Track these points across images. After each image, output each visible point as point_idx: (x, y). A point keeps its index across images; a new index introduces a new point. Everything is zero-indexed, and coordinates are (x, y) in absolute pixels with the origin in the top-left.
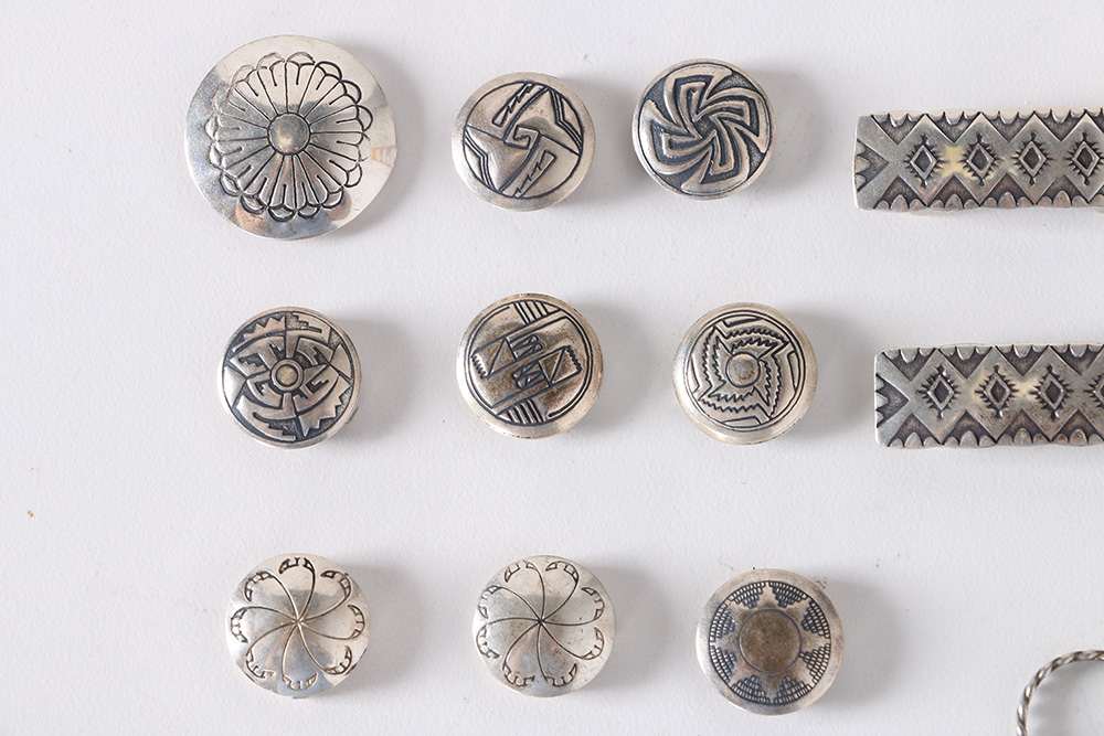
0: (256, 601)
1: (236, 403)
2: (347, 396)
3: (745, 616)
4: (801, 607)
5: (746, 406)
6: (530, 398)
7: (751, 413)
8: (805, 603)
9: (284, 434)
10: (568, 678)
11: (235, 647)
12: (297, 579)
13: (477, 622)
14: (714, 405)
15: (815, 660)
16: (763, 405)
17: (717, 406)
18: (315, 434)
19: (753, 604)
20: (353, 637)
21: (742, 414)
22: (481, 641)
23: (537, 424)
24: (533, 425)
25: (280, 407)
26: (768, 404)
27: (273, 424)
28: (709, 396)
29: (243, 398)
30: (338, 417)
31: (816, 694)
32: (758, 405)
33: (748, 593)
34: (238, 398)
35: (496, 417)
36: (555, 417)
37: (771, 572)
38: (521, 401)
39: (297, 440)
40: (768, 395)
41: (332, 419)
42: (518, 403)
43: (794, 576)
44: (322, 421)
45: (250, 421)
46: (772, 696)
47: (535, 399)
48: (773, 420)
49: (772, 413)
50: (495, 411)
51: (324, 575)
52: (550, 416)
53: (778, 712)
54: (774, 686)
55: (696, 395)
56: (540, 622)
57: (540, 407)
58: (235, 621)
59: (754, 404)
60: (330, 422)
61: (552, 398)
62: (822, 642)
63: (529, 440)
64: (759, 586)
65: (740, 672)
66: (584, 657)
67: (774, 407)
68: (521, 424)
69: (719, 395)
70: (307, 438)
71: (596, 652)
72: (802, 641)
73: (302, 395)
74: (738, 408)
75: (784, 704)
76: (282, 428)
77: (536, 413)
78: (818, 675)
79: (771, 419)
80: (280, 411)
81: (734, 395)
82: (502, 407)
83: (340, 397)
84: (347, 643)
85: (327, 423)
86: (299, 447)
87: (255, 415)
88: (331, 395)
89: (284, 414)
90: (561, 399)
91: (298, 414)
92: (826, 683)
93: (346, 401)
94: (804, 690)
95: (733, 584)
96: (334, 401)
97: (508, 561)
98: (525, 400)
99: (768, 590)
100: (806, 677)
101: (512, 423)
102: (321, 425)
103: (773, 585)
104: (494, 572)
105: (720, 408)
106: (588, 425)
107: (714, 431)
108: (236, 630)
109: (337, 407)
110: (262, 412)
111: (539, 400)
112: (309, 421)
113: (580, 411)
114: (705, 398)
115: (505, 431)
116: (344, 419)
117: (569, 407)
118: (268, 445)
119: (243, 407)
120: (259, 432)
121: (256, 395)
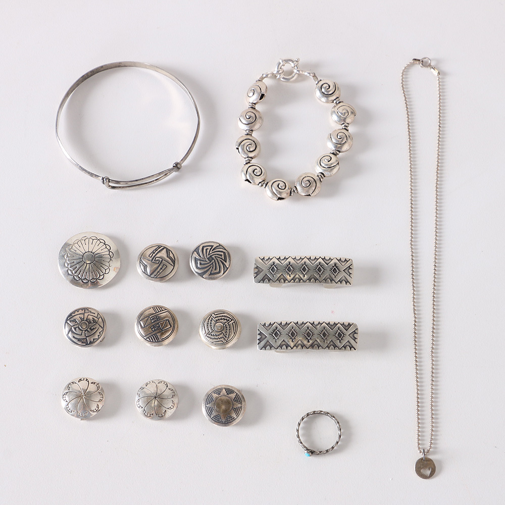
0: (70, 390)
1: (68, 333)
2: (102, 332)
3: (217, 398)
4: (233, 396)
7: (221, 339)
8: (235, 394)
9: (82, 343)
10: (163, 415)
11: (64, 404)
12: (83, 385)
13: (137, 398)
14: (210, 337)
15: (237, 411)
16: (224, 337)
18: (91, 343)
19: (219, 394)
20: (99, 401)
21: (219, 340)
22: (138, 403)
23: (158, 342)
24: (156, 342)
25: (81, 335)
26: (226, 337)
27: (79, 340)
30: (99, 338)
31: (237, 421)
33: (218, 391)
34: (69, 332)
35: (146, 339)
36: (163, 340)
37: (225, 385)
39: (86, 345)
40: (226, 335)
42: (152, 335)
43: (232, 387)
44: (94, 339)
45: (72, 339)
46: (224, 421)
47: (157, 334)
49: (227, 340)
51: (92, 383)
53: (226, 426)
54: (225, 417)
55: (205, 335)
56: (155, 397)
57: (159, 337)
58: (64, 396)
59: (222, 337)
60: (96, 340)
61: (162, 334)
62: (239, 405)
63: (155, 347)
64: (221, 389)
65: (214, 414)
66: (168, 408)
67: (228, 338)
68: (153, 342)
69: (212, 334)
70: (89, 344)
71: (172, 407)
72: (233, 405)
73: (88, 331)
74: (217, 338)
75: (227, 423)
76: (82, 341)
77: (157, 338)
78: (238, 415)
79: (227, 342)
81: (216, 334)
82: (147, 336)
84: (97, 403)
86: (86, 347)
87: (74, 337)
89: (83, 337)
90: (165, 334)
91: (87, 337)
92: (240, 418)
93: (101, 334)
94: (234, 419)
95: (214, 388)
96: (98, 333)
97: (147, 381)
98: (154, 335)
99: (224, 390)
100: (234, 415)
101: (150, 341)
102: (93, 341)
103: (226, 389)
104: (142, 384)
105: (212, 338)
106: (172, 344)
107: (210, 346)
108: (64, 398)
109: (98, 335)
110: (76, 336)
111: (159, 335)
112: (90, 339)
113: (171, 338)
114: (208, 335)
115: (148, 344)
116: (100, 339)
117: (168, 337)
118: (77, 346)
119: (70, 335)
120: (75, 342)
121: (74, 331)
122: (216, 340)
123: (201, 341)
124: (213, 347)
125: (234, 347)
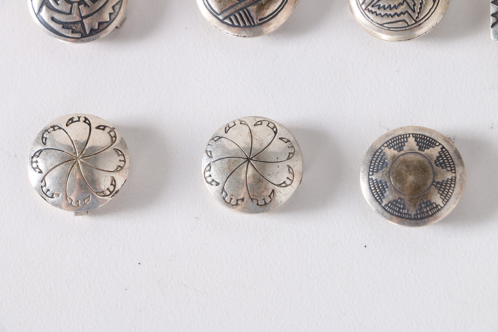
0: (48, 146)
1: (40, 11)
2: (118, 7)
3: (394, 159)
4: (434, 152)
5: (398, 13)
6: (246, 8)
7: (402, 17)
8: (438, 149)
9: (72, 32)
10: (268, 200)
11: (34, 178)
12: (78, 131)
13: (205, 161)
14: (376, 12)
15: (445, 188)
16: (410, 11)
17: (378, 13)
18: (94, 32)
19: (400, 149)
20: (116, 171)
21: (396, 18)
22: (207, 174)
23: (251, 26)
24: (248, 27)
25: (70, 13)
26: (414, 11)
27: (65, 25)
28: (372, 6)
29: (44, 8)
30: (111, 21)
31: (445, 213)
32: (407, 12)
33: (398, 142)
34: (41, 7)
35: (222, 21)
36: (265, 21)
37: (414, 128)
38: (240, 10)
39: (82, 37)
40: (414, 5)
41: (107, 22)
42: (237, 11)
43: (430, 131)
44: (100, 24)
45: (49, 23)
46: (413, 213)
47: (250, 8)
48: (418, 23)
49: (417, 18)
50: (221, 17)
51: (98, 128)
52: (260, 20)
53: (418, 225)
54: (415, 205)
55: (363, 7)
56: (248, 160)
57: (253, 14)
58: (34, 159)
59: (404, 11)
60: (105, 25)
61: (261, 8)
62: (449, 176)
63: (245, 38)
64: (405, 137)
65: (389, 196)
66: (279, 185)
67: (419, 13)
68: (239, 26)
69: (379, 6)
70: (89, 35)
71: (288, 182)
72: (435, 174)
73: (86, 5)
74: (392, 14)
75: (421, 219)
76: (72, 29)
77: (250, 18)
78: (446, 198)
79: (416, 22)
80: (70, 16)
81: (390, 5)
82: (226, 14)
83: (113, 7)
84: (112, 174)
85: (103, 25)
86: (83, 41)
87: (53, 19)
88: (106, 6)
89: (75, 17)
90: (268, 8)
91: (83, 18)
92: (452, 205)
93: (117, 10)
94: (436, 209)
95: (387, 136)
96: (109, 10)
97: (229, 121)
98: (242, 9)
99: (411, 140)
100: (437, 199)
101: (233, 25)
102: (99, 26)
103: (416, 136)
104: (217, 128)
105: (380, 14)
106: (286, 30)
107: (376, 33)
108: (35, 165)
109: (110, 14)
110: (57, 16)
111: (252, 9)
112: (90, 24)
113: (282, 18)
114: (370, 8)
115: (229, 34)
116: (115, 23)
117: (274, 15)
118: (61, 41)
119: (44, 14)
120: (56, 31)
121: (53, 5)
122: (390, 20)
123: (353, 21)
124: (385, 37)
125: (435, 34)
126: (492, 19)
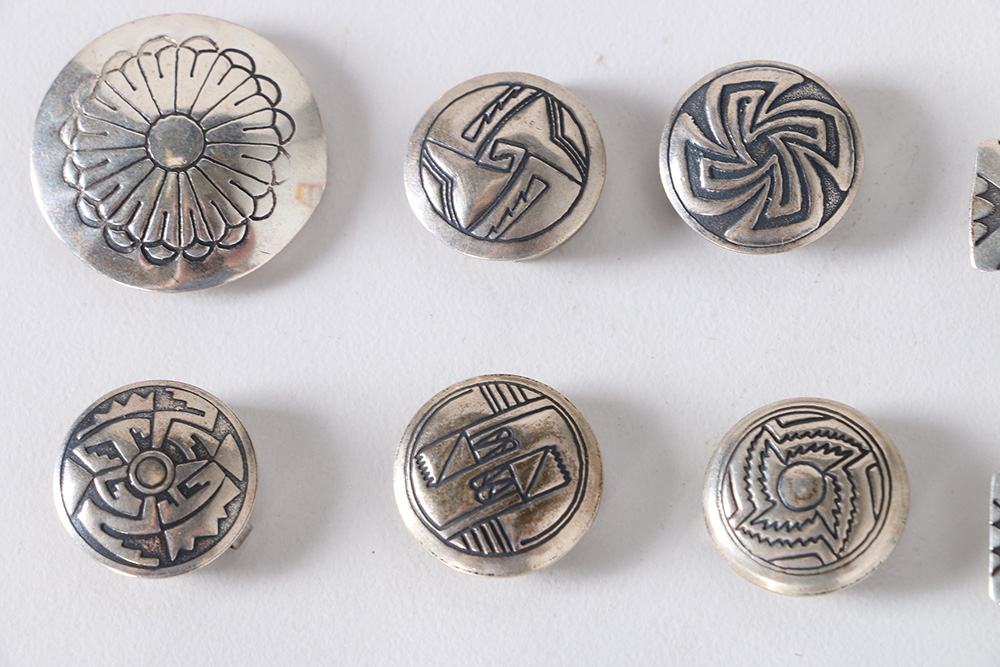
1: (77, 509)
2: (236, 506)
5: (804, 539)
6: (494, 517)
7: (811, 548)
9: (142, 556)
14: (758, 535)
16: (828, 537)
17: (763, 536)
18: (185, 558)
21: (798, 550)
23: (504, 554)
24: (498, 556)
25: (139, 517)
26: (835, 536)
27: (128, 541)
28: (752, 523)
29: (87, 504)
30: (221, 535)
32: (821, 537)
34: (80, 503)
35: (446, 543)
36: (531, 546)
38: (483, 521)
39: (162, 565)
40: (837, 524)
41: (212, 537)
42: (478, 524)
44: (198, 539)
45: (96, 536)
47: (503, 518)
48: (843, 561)
49: (842, 550)
50: (444, 535)
52: (523, 543)
55: (733, 523)
57: (509, 530)
59: (815, 536)
60: (209, 542)
61: (527, 518)
63: (492, 578)
67: (845, 541)
68: (480, 554)
69: (765, 522)
70: (175, 563)
73: (171, 501)
74: (791, 540)
76: (141, 548)
77: (502, 538)
79: (840, 559)
80: (138, 522)
81: (787, 523)
82: (455, 529)
83: (226, 507)
85: (204, 545)
86: (163, 575)
87: (103, 527)
88: (213, 504)
89: (148, 526)
90: (539, 519)
91: (164, 527)
93: (234, 513)
96: (217, 511)
98: (487, 520)
101: (468, 552)
102: (195, 545)
105: (767, 540)
106: (576, 563)
107: (758, 576)
109: (220, 521)
110: (112, 522)
111: (509, 519)
112: (179, 539)
113: (567, 540)
114: (745, 526)
115: (458, 565)
116: (230, 539)
117: (553, 532)
118: (117, 572)
119: (86, 517)
120: (108, 551)
121: (105, 499)
122: (787, 551)
123: (712, 548)
124: (773, 584)
125: (878, 583)
126: (994, 558)
